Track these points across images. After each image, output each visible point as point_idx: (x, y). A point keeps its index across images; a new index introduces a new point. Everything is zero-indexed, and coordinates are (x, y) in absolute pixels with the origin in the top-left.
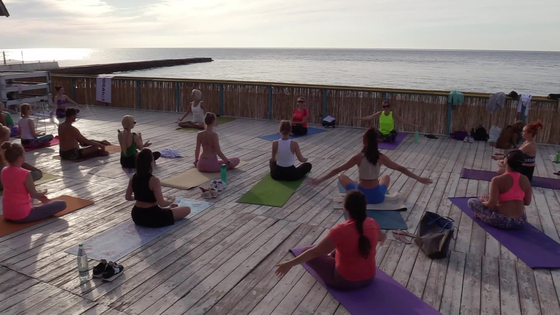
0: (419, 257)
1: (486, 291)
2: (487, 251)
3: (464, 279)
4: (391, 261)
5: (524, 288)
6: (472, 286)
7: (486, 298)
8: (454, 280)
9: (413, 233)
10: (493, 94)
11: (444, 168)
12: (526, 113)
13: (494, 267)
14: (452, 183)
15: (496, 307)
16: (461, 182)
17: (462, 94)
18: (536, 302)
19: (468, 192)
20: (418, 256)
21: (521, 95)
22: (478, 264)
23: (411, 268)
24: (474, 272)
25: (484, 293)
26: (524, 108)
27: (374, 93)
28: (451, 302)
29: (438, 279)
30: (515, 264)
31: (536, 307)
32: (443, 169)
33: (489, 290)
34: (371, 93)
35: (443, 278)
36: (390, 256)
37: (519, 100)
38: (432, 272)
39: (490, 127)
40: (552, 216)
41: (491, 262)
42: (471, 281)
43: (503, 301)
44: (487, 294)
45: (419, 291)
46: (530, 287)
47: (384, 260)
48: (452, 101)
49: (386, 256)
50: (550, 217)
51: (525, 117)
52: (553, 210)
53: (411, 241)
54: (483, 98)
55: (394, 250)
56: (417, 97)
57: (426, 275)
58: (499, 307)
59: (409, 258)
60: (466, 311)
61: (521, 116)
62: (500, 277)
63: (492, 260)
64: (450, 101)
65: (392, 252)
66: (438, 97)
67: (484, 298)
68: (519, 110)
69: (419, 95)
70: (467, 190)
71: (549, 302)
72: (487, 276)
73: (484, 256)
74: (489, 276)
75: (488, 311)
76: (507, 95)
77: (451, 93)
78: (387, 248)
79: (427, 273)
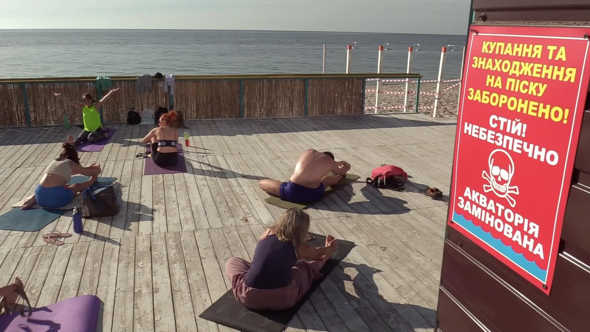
0: (74, 255)
1: (140, 268)
2: (140, 231)
3: (119, 263)
4: (42, 267)
5: (173, 255)
6: (126, 268)
7: (140, 275)
8: (109, 267)
9: (66, 233)
10: (139, 77)
11: (99, 157)
12: (172, 93)
13: (147, 244)
14: (107, 171)
15: (148, 280)
16: (116, 169)
17: (109, 78)
18: (182, 264)
19: (123, 177)
20: (72, 255)
21: (165, 76)
22: (132, 245)
23: (65, 269)
24: (128, 254)
25: (138, 270)
26: (169, 87)
27: (10, 85)
28: (107, 289)
29: (93, 271)
30: (165, 235)
31: (182, 268)
32: (98, 159)
33: (141, 266)
34: (7, 85)
35: (98, 269)
36: (41, 263)
37: (163, 80)
38: (86, 266)
39: (142, 110)
40: (197, 184)
41: (143, 240)
42: (125, 264)
43: (155, 272)
44: (140, 271)
45: (73, 289)
46: (177, 252)
47: (35, 268)
48: (101, 86)
49: (36, 264)
50: (196, 185)
51: (173, 96)
52: (198, 179)
53: (64, 241)
54: (131, 81)
55: (44, 256)
56: (62, 85)
57: (81, 271)
58: (151, 279)
59: (62, 259)
60: (121, 293)
61: (168, 95)
62: (152, 252)
63: (144, 238)
64: (98, 87)
65: (44, 258)
66: (85, 84)
67: (137, 276)
68: (166, 90)
69: (64, 84)
70: (122, 175)
71: (192, 260)
72: (140, 254)
73: (137, 237)
74: (142, 254)
75: (141, 286)
76: (153, 77)
77: (98, 78)
78: (37, 256)
79: (82, 269)
